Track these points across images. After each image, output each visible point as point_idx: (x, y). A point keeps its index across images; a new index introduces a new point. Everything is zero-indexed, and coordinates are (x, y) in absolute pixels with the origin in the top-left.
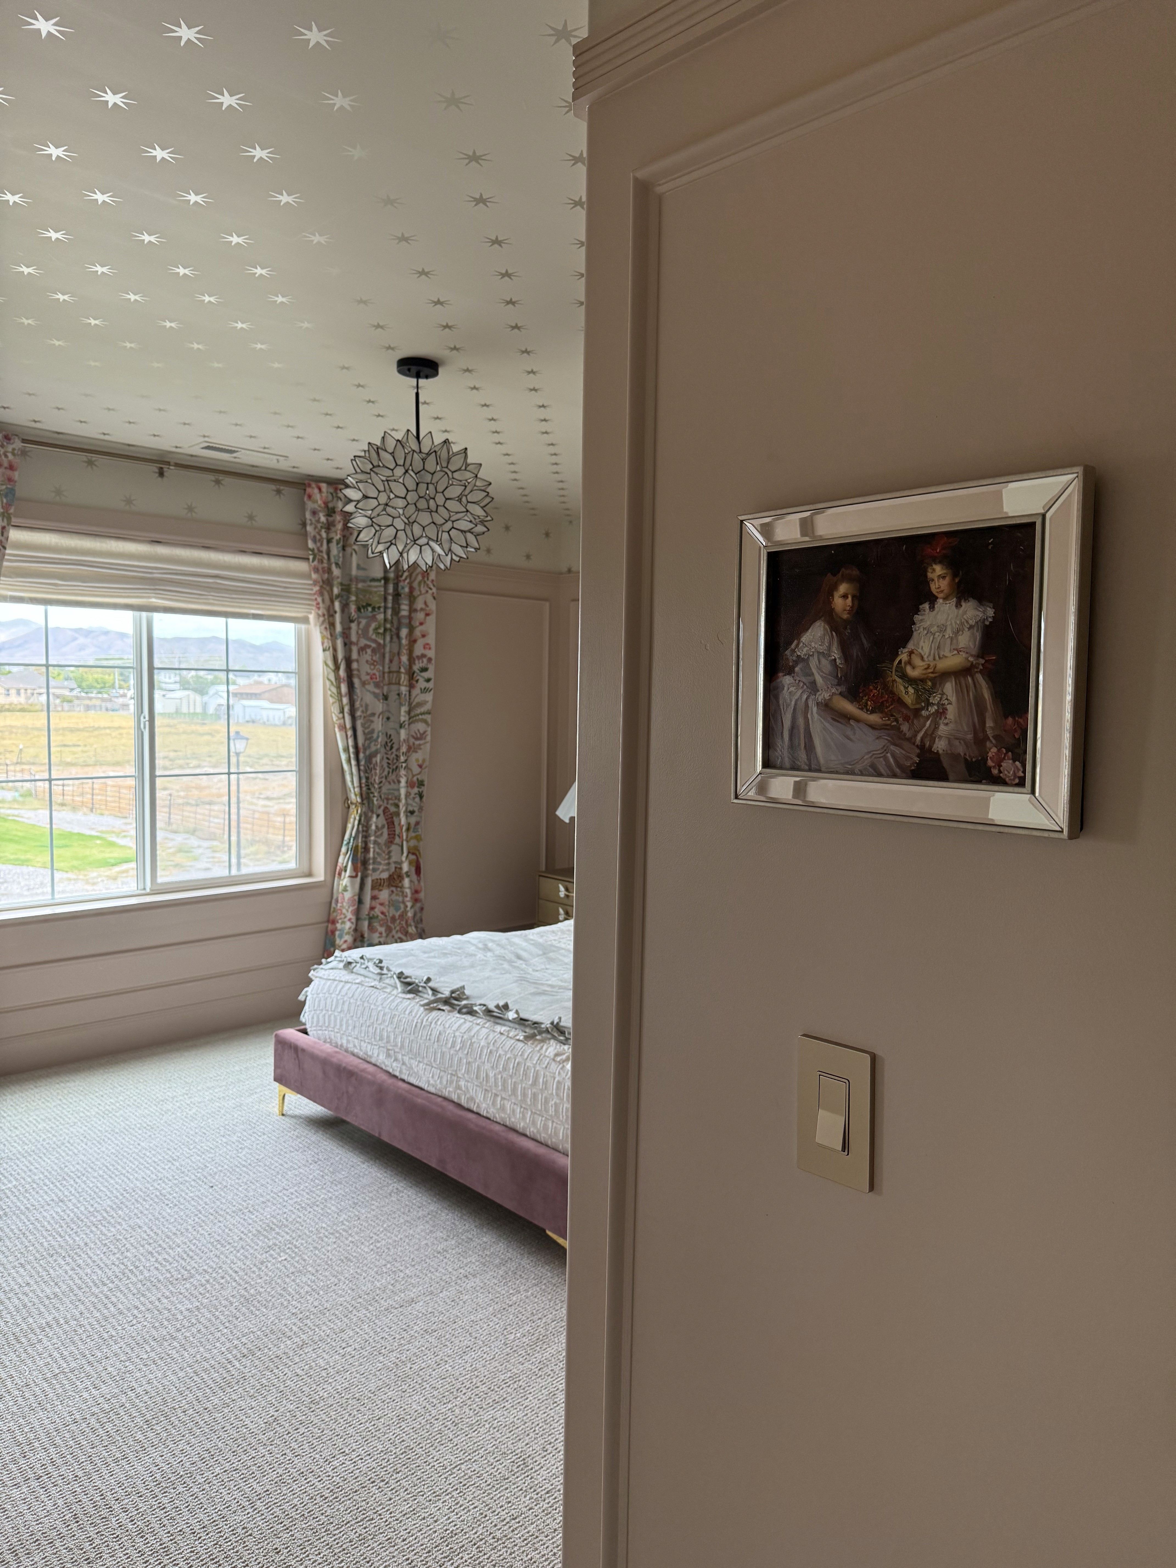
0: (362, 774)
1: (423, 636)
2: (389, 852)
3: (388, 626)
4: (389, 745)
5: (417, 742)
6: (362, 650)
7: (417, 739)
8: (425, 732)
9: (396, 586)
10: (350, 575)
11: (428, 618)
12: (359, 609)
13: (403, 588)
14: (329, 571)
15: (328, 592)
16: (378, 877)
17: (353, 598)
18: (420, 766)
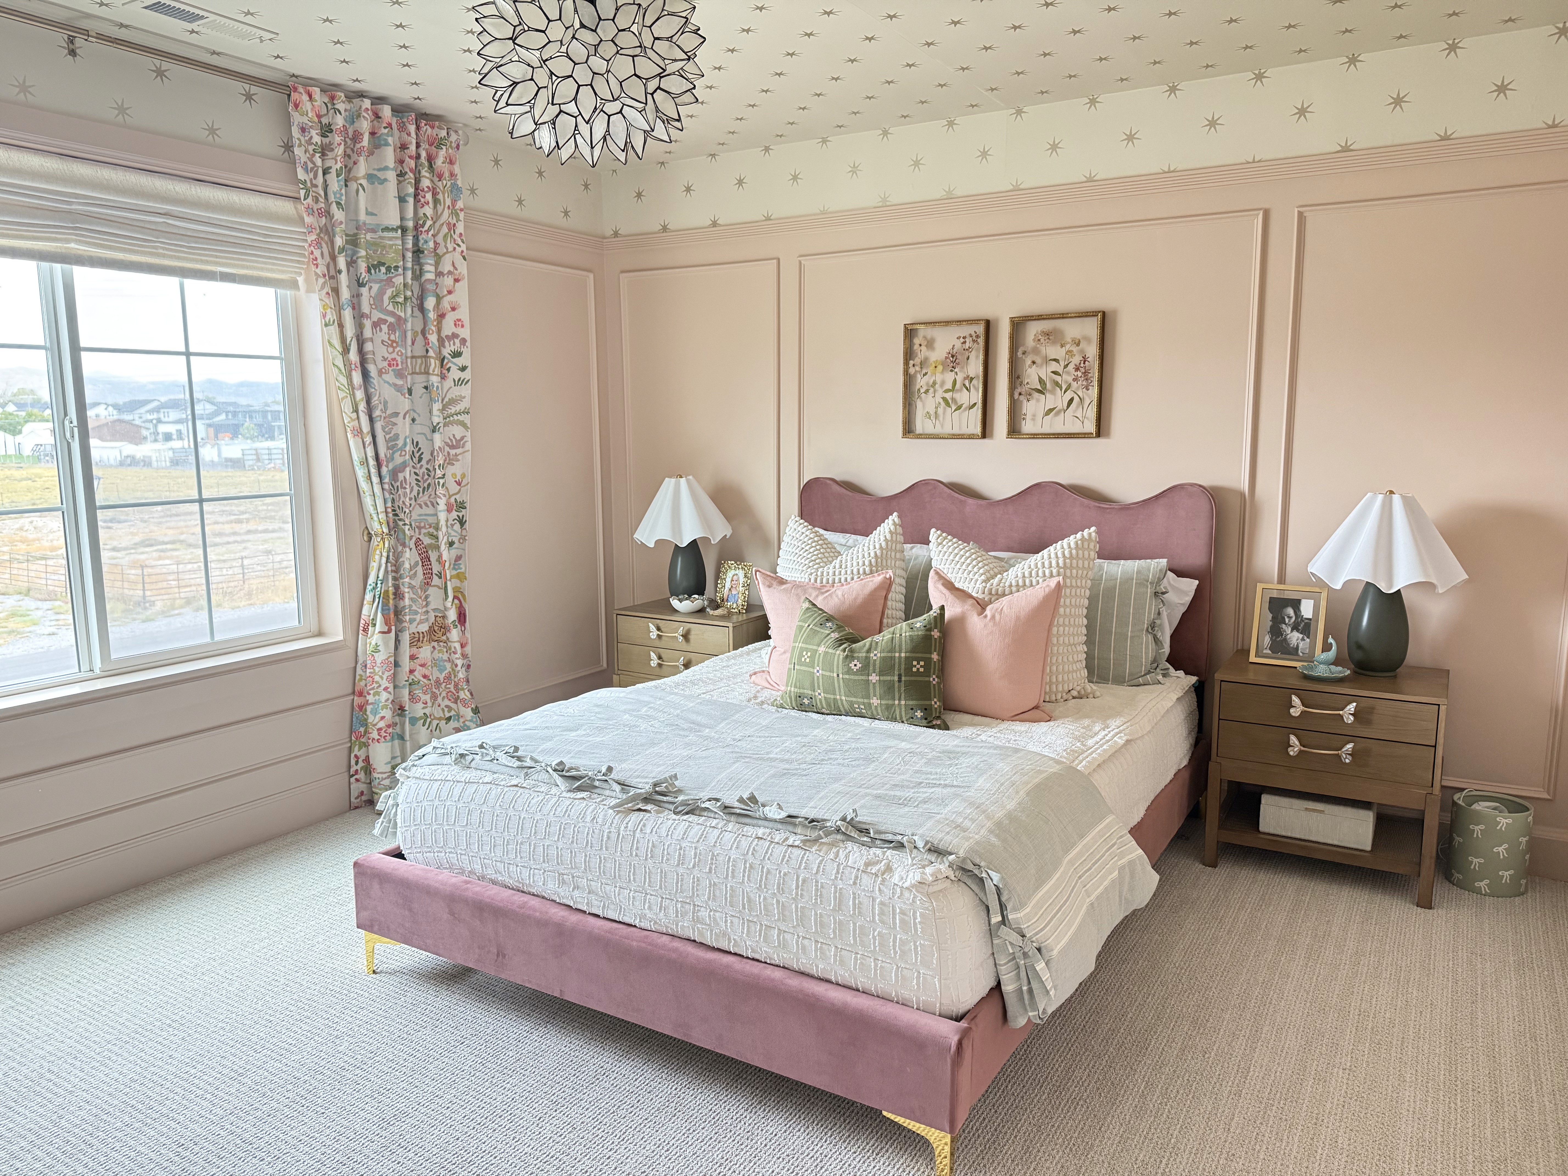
0: (387, 495)
1: (453, 309)
2: (427, 597)
3: (409, 293)
4: (417, 455)
5: (453, 452)
6: (376, 325)
7: (452, 447)
8: (462, 438)
9: (416, 238)
10: (357, 221)
11: (457, 284)
12: (369, 271)
13: (426, 242)
14: (328, 213)
15: (327, 244)
16: (415, 631)
17: (363, 253)
18: (459, 483)
